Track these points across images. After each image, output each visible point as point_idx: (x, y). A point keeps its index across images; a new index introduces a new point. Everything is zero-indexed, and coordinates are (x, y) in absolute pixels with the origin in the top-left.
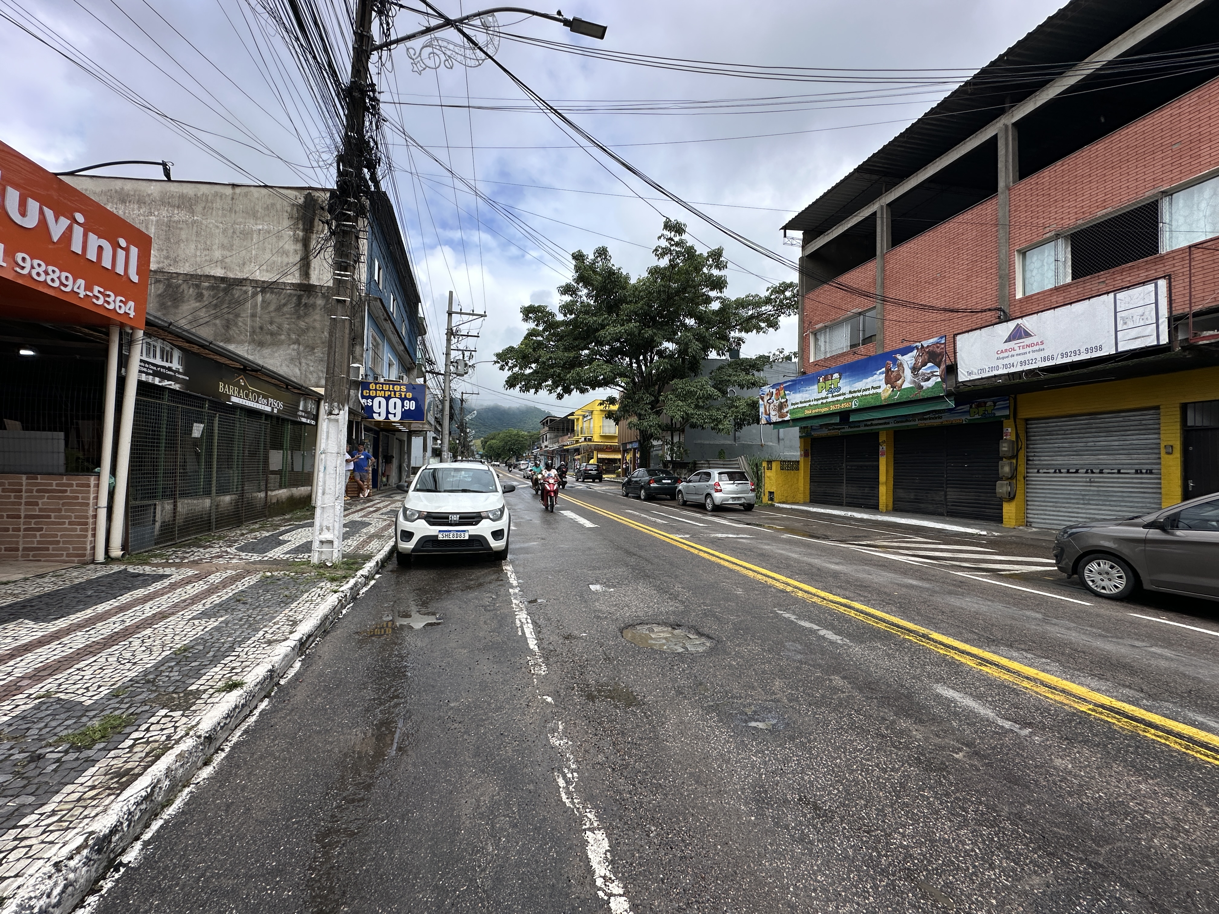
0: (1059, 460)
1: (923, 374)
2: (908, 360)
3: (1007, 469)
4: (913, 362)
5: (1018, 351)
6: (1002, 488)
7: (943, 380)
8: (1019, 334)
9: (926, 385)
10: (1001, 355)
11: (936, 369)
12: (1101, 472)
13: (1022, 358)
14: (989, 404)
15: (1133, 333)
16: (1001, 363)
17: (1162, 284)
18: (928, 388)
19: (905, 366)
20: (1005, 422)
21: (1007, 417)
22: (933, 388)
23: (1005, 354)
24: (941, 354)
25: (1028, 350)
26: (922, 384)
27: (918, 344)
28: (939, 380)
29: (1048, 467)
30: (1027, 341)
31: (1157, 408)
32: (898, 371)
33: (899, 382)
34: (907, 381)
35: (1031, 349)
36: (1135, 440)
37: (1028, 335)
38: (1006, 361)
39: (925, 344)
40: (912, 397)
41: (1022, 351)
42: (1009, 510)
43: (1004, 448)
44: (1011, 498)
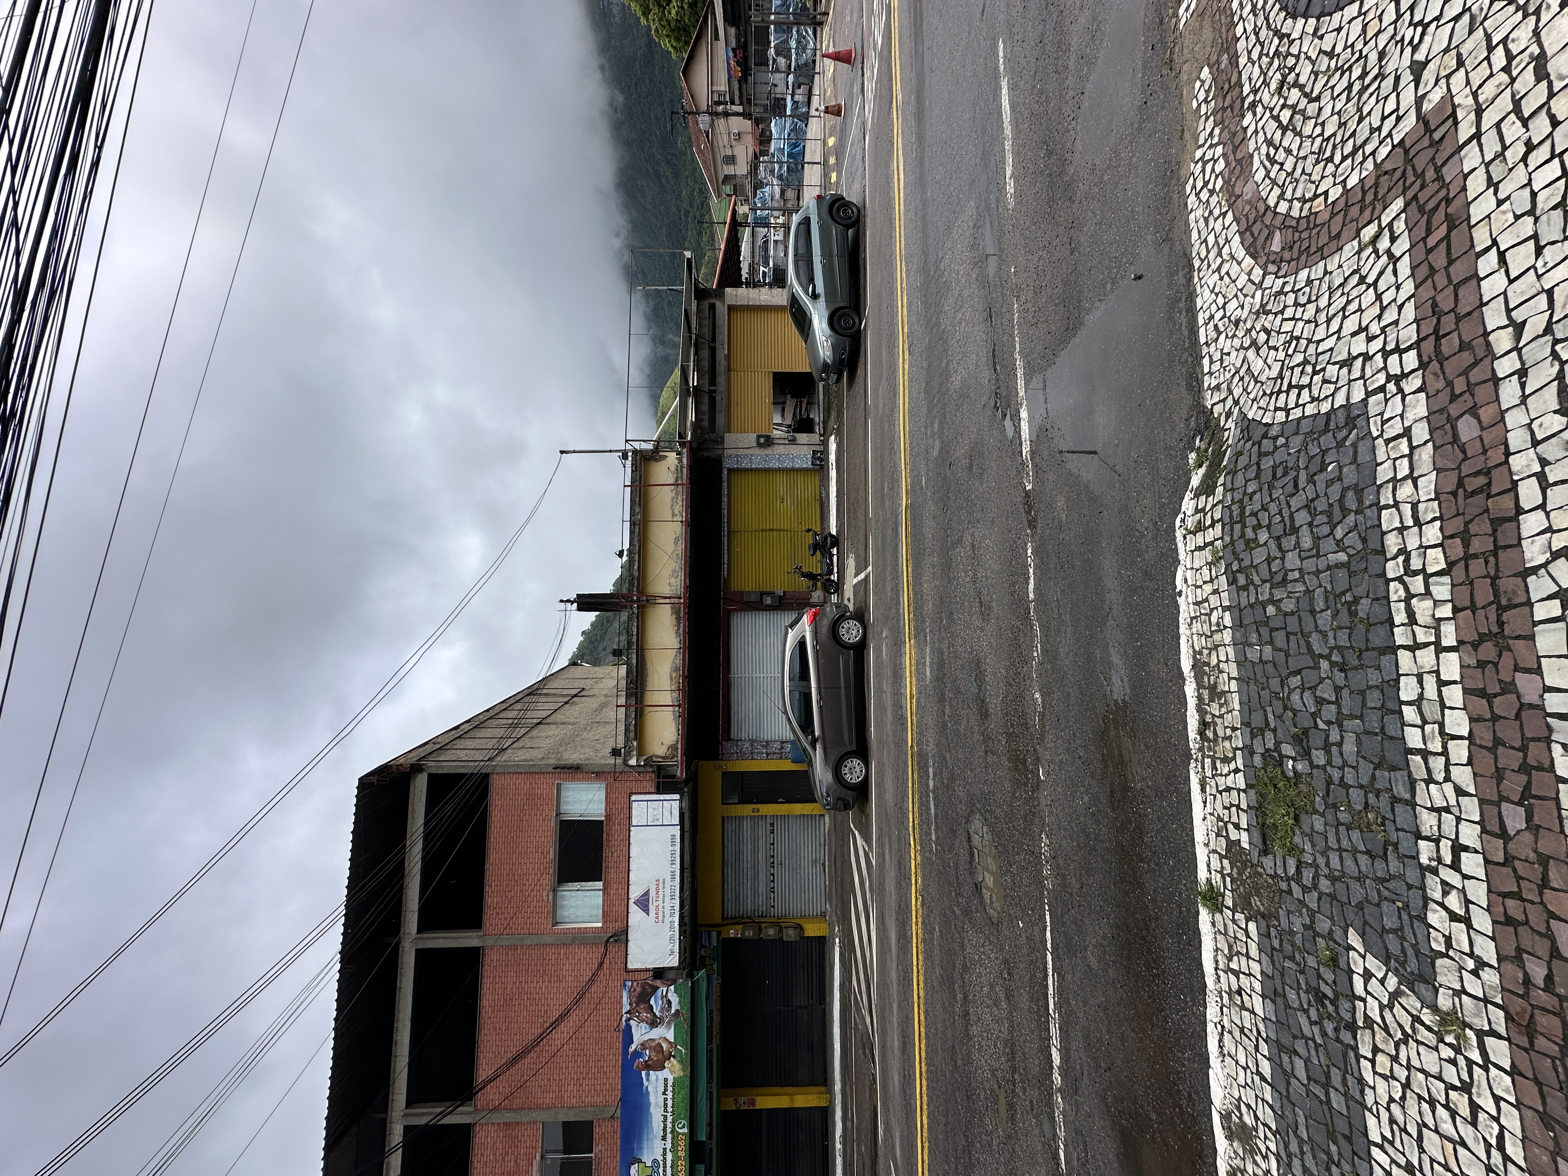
0: (762, 888)
1: (661, 1011)
2: (640, 1033)
3: (771, 932)
4: (643, 1025)
5: (660, 902)
6: (790, 935)
7: (674, 982)
8: (644, 903)
9: (675, 1007)
10: (661, 918)
11: (659, 992)
12: (773, 856)
13: (668, 898)
14: (703, 953)
15: (667, 814)
16: (668, 919)
17: (633, 798)
18: (680, 1002)
19: (646, 1037)
20: (723, 936)
21: (719, 934)
22: (680, 996)
23: (661, 914)
24: (643, 987)
25: (661, 893)
26: (673, 1011)
27: (624, 1019)
28: (672, 988)
29: (768, 898)
30: (652, 894)
31: (723, 818)
32: (650, 1048)
33: (665, 1046)
34: (666, 1033)
35: (661, 891)
36: (747, 833)
37: (647, 893)
38: (667, 914)
39: (626, 1007)
40: (686, 1027)
41: (661, 899)
42: (812, 930)
43: (749, 934)
44: (799, 928)
